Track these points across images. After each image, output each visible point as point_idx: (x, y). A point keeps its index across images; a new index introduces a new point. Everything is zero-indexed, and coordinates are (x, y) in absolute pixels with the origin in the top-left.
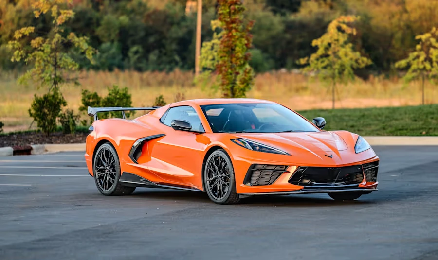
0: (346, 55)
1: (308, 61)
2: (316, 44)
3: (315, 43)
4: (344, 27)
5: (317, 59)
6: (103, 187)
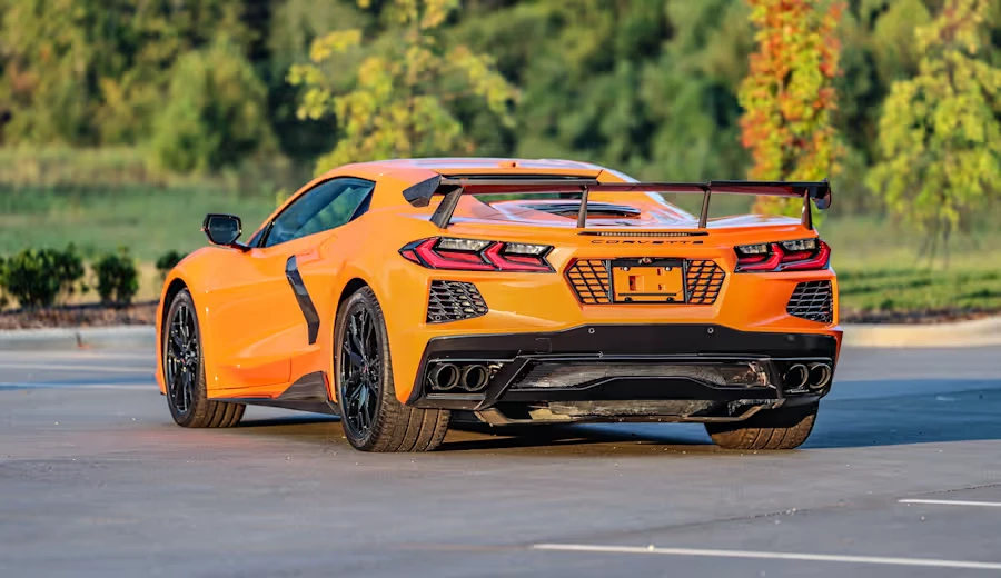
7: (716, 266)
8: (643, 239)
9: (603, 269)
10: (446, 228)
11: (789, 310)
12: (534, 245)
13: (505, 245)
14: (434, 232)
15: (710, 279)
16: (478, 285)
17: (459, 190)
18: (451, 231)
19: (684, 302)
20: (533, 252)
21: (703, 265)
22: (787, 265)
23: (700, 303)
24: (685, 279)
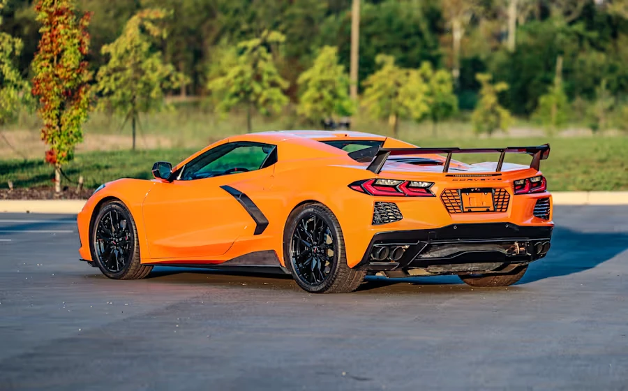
0: (154, 70)
1: (95, 75)
2: (108, 51)
3: (105, 49)
4: (149, 26)
5: (109, 75)
7: (506, 191)
8: (476, 178)
9: (457, 194)
10: (378, 173)
11: (534, 214)
12: (422, 182)
13: (410, 182)
14: (371, 176)
15: (504, 198)
16: (398, 204)
17: (388, 153)
18: (381, 175)
19: (494, 211)
20: (422, 186)
21: (500, 191)
22: (533, 190)
23: (501, 211)
24: (493, 199)
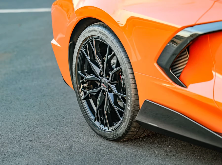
6: (97, 119)
